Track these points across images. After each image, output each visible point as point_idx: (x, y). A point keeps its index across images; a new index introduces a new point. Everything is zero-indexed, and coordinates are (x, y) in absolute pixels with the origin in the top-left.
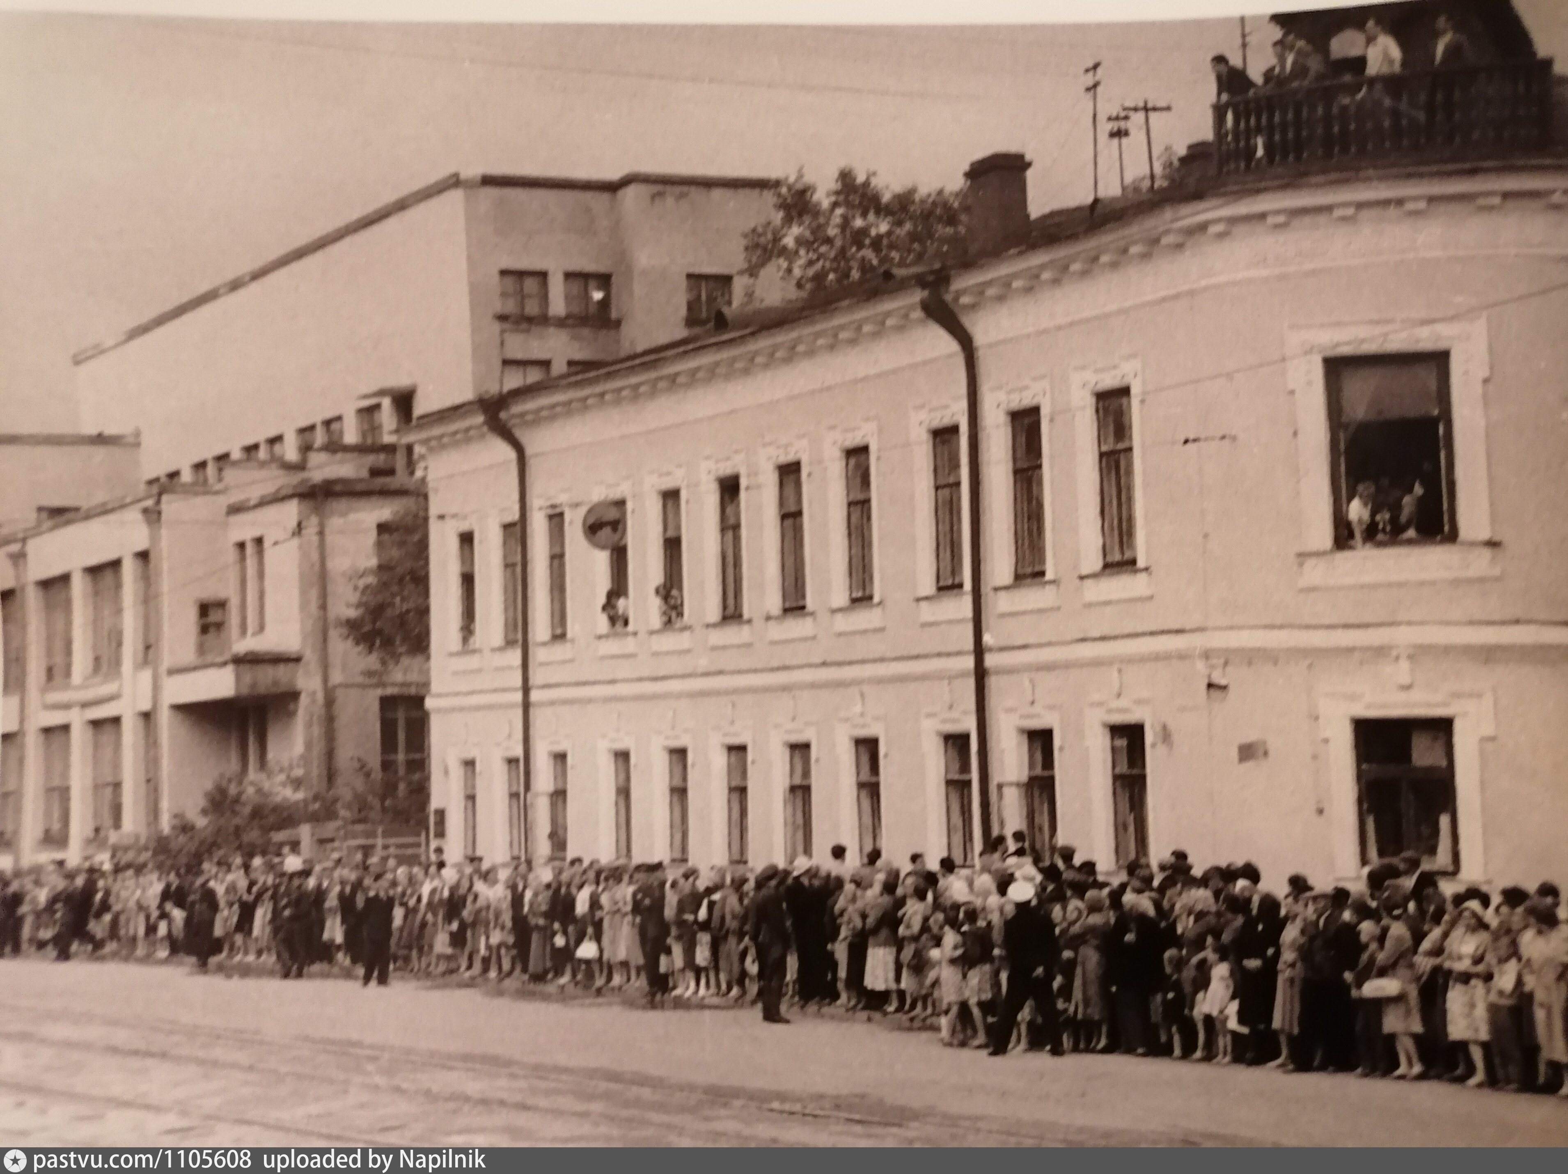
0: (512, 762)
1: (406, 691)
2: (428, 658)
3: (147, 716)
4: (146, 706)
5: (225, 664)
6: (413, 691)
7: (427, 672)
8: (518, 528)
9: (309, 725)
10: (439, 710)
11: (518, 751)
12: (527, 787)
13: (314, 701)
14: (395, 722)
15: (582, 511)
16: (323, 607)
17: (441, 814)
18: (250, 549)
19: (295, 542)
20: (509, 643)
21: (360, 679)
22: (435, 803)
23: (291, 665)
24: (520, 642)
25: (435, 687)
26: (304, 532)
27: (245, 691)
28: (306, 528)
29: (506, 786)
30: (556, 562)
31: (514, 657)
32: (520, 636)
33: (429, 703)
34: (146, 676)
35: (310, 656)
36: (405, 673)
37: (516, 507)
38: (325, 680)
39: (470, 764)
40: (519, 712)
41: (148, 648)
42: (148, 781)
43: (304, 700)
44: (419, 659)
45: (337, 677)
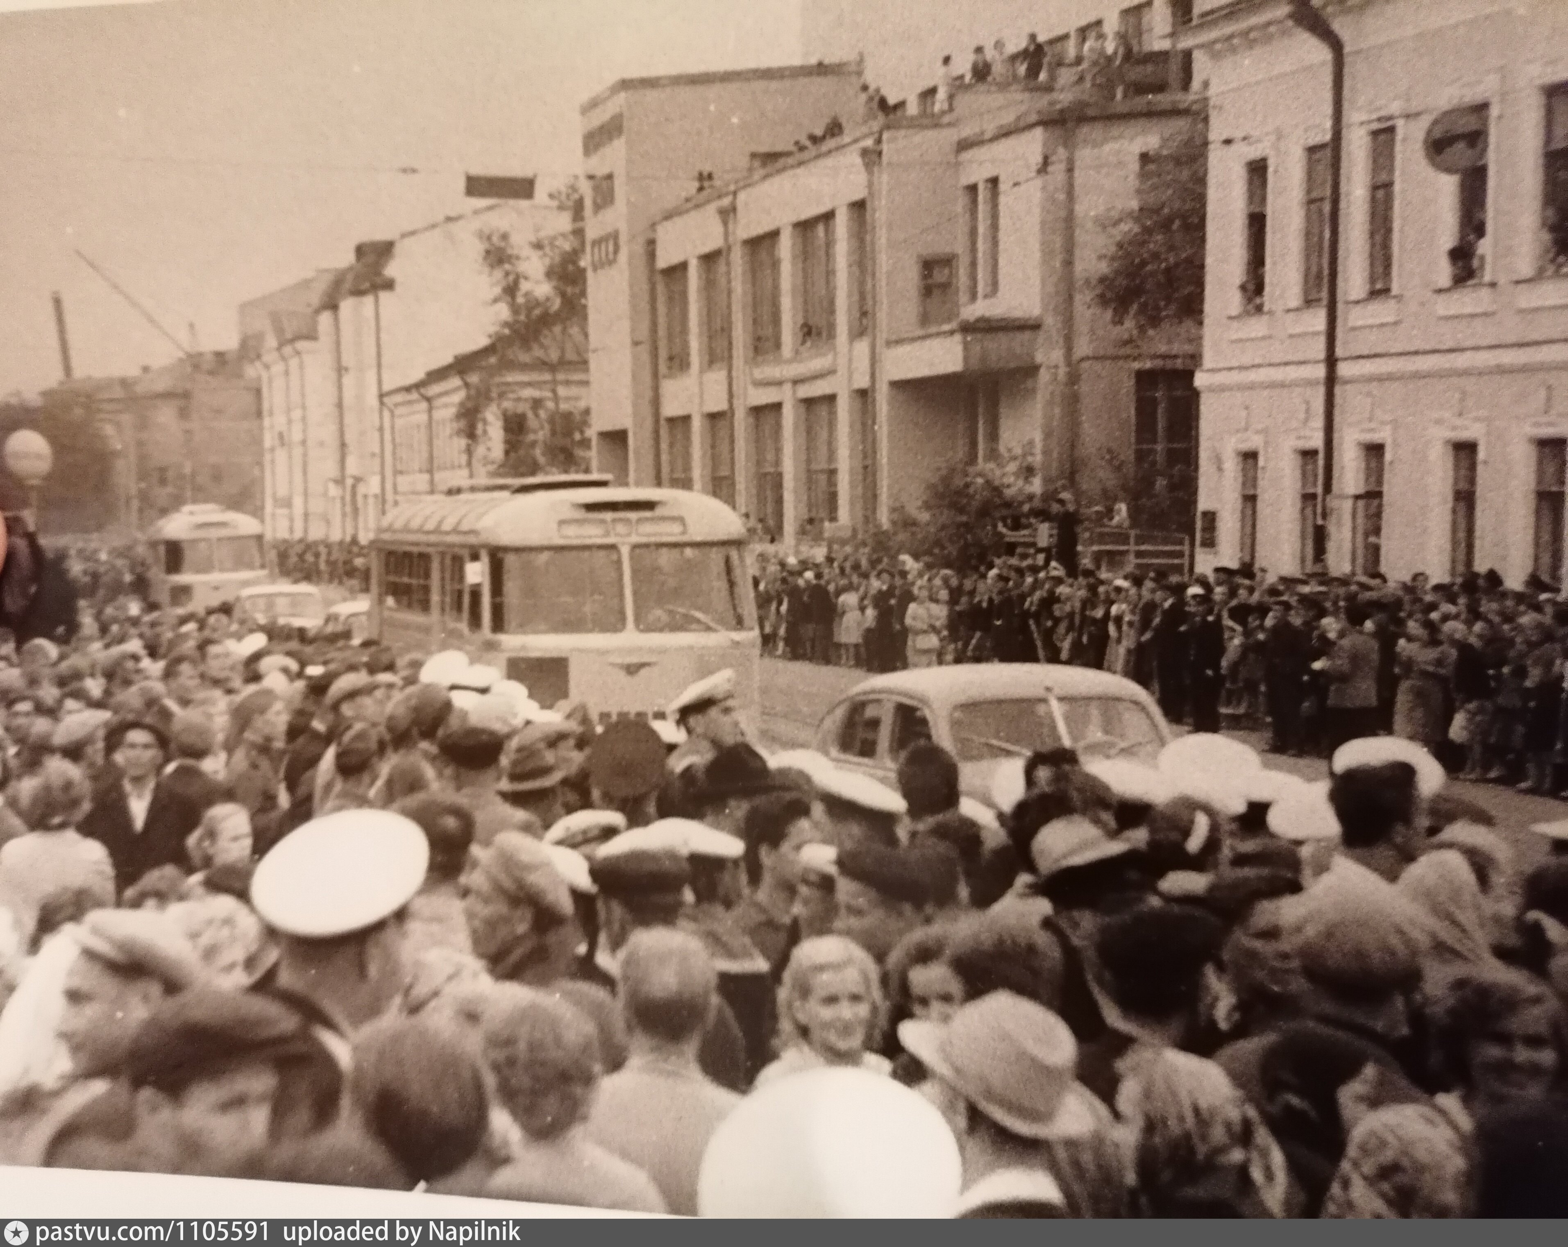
0: (1308, 455)
1: (1169, 364)
2: (1201, 323)
3: (863, 395)
4: (863, 382)
5: (952, 333)
6: (1179, 364)
7: (1198, 340)
8: (1328, 152)
9: (1050, 403)
10: (1212, 389)
11: (1317, 441)
12: (1328, 488)
13: (1055, 379)
14: (1154, 402)
15: (1424, 123)
16: (1068, 263)
17: (1210, 518)
18: (982, 194)
19: (1039, 182)
20: (1309, 302)
21: (1111, 351)
22: (1204, 503)
23: (1027, 335)
24: (1325, 302)
25: (1208, 361)
26: (1050, 169)
27: (975, 365)
28: (1053, 163)
29: (1299, 485)
30: (1380, 194)
31: (1318, 320)
32: (1325, 294)
33: (1200, 380)
34: (862, 347)
35: (1051, 322)
36: (1170, 342)
37: (1328, 124)
38: (1069, 350)
39: (1250, 457)
40: (1321, 390)
41: (864, 314)
42: (865, 467)
43: (1044, 375)
44: (1188, 324)
45: (1083, 347)
